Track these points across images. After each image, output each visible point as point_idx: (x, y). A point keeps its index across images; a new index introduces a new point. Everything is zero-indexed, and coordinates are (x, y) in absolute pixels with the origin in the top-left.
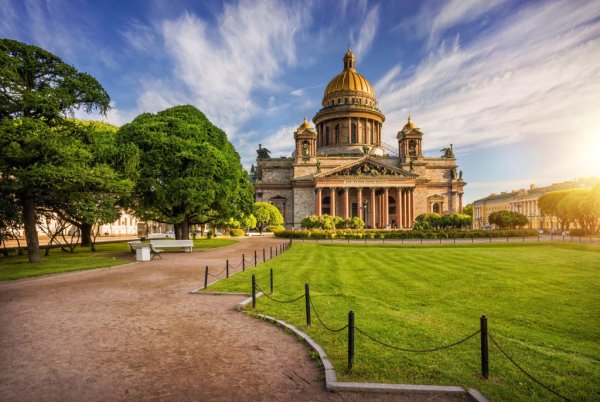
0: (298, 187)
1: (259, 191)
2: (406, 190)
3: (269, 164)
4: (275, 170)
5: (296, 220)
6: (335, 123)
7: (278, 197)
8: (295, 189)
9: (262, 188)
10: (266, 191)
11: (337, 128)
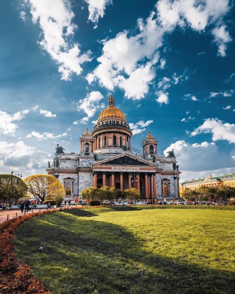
0: (81, 171)
1: (57, 174)
2: (150, 174)
3: (63, 157)
4: (67, 161)
5: (80, 193)
6: (104, 136)
7: (69, 178)
8: (80, 173)
9: (59, 172)
10: (61, 174)
11: (105, 138)
